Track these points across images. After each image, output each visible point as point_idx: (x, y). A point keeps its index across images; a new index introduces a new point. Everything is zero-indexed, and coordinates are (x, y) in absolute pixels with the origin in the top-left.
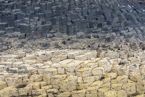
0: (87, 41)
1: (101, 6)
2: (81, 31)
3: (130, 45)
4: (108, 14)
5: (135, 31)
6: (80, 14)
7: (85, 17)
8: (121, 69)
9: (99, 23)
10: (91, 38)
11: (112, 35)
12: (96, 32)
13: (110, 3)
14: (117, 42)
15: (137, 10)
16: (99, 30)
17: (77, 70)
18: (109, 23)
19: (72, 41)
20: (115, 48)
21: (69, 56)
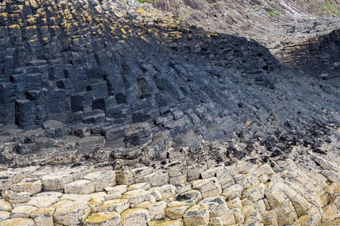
0: (77, 144)
1: (96, 56)
2: (54, 119)
3: (190, 151)
4: (116, 75)
5: (188, 119)
6: (47, 74)
7: (61, 82)
8: (190, 210)
9: (94, 98)
10: (84, 136)
11: (142, 130)
12: (93, 121)
13: (114, 49)
14: (157, 146)
15: (177, 66)
16: (99, 115)
17: (87, 220)
18: (121, 99)
19: (37, 143)
20: (153, 159)
21: (46, 184)
